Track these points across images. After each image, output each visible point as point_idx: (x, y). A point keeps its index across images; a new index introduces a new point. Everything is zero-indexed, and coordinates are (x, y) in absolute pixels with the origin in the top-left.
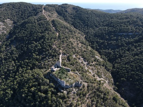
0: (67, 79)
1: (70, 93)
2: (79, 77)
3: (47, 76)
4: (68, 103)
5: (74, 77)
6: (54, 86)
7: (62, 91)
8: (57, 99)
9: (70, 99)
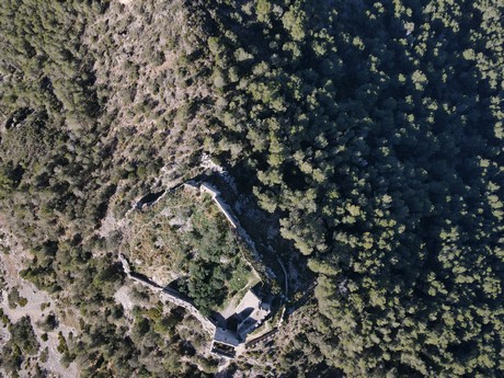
0: (189, 227)
1: (188, 162)
2: (127, 245)
3: (294, 282)
4: (202, 117)
5: (155, 240)
6: (255, 190)
7: (220, 169)
8: (247, 131)
9: (194, 134)
